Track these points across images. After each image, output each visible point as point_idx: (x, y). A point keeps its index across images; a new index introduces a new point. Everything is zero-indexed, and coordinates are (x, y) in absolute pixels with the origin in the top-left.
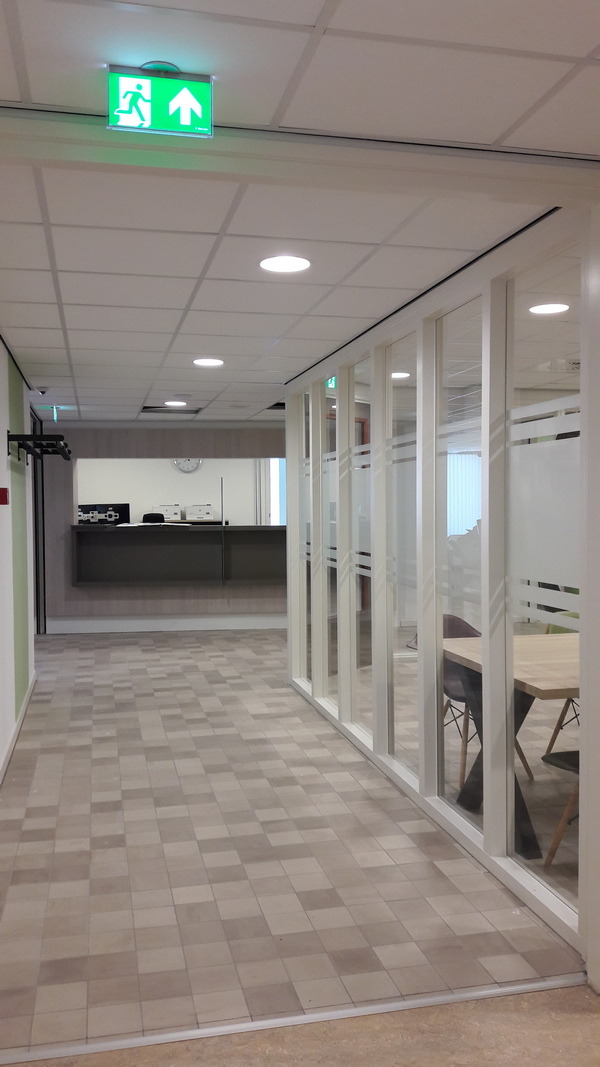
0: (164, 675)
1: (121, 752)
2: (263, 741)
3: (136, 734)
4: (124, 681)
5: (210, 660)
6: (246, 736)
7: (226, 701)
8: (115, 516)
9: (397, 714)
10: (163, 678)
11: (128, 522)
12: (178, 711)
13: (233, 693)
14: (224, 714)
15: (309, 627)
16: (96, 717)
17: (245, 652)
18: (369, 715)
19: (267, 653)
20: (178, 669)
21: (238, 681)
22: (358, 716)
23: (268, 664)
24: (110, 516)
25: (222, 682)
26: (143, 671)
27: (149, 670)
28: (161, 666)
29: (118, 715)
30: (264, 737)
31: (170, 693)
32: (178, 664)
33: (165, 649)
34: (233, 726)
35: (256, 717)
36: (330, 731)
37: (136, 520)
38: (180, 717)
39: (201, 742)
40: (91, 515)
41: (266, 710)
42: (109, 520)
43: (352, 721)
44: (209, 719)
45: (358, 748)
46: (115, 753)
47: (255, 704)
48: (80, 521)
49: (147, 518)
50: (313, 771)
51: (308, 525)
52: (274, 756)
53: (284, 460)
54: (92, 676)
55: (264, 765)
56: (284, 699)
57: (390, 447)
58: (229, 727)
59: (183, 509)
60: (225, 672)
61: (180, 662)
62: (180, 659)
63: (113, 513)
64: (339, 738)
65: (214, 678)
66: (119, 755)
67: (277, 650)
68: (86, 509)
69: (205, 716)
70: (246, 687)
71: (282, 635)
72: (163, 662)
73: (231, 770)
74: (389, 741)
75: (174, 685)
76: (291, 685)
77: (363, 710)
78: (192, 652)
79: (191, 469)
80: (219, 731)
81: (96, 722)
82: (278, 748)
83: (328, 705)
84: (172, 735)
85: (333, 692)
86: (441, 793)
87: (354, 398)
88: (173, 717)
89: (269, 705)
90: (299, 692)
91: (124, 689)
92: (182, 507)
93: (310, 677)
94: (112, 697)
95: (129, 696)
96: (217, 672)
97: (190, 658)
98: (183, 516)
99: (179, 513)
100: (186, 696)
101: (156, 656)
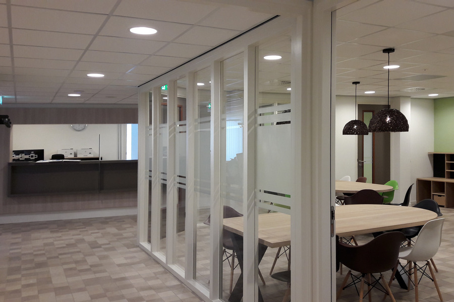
0: (65, 245)
1: (40, 292)
2: (124, 279)
3: (49, 280)
4: (41, 250)
5: (91, 235)
6: (114, 277)
7: (101, 258)
8: (35, 156)
9: (198, 257)
10: (64, 247)
11: (43, 159)
12: (73, 266)
13: (106, 253)
14: (101, 265)
15: (150, 213)
16: (24, 272)
17: (112, 230)
18: (183, 259)
19: (125, 229)
20: (73, 241)
21: (107, 246)
22: (176, 260)
23: (125, 235)
24: (32, 156)
25: (100, 247)
26: (52, 244)
27: (55, 243)
28: (62, 240)
29: (37, 270)
30: (124, 276)
31: (69, 256)
32: (72, 239)
33: (65, 230)
34: (106, 271)
35: (119, 265)
36: (161, 269)
37: (47, 159)
38: (74, 269)
39: (88, 283)
40: (20, 156)
41: (124, 261)
42: (32, 158)
43: (173, 263)
44: (92, 268)
45: (176, 277)
46: (36, 293)
47: (118, 258)
48: (14, 160)
49: (54, 157)
50: (152, 292)
51: (151, 159)
52: (130, 286)
53: (136, 125)
54: (20, 248)
55: (124, 292)
56: (135, 254)
57: (197, 123)
58: (104, 272)
59: (75, 151)
60: (100, 242)
61: (74, 237)
62: (73, 235)
63: (34, 155)
64: (166, 273)
65: (94, 245)
66: (39, 294)
67: (130, 227)
68: (17, 153)
69: (89, 267)
70: (113, 249)
71: (134, 219)
72: (64, 238)
73: (106, 296)
74: (194, 273)
75: (71, 251)
76: (139, 246)
77: (179, 257)
78: (80, 231)
79: (81, 129)
80: (98, 275)
81: (23, 276)
82: (132, 281)
83: (160, 256)
84: (70, 280)
85: (163, 248)
86: (221, 297)
87: (177, 95)
88: (71, 269)
89: (126, 258)
90: (143, 250)
91: (41, 255)
92: (75, 150)
93: (149, 241)
94: (33, 260)
95: (43, 259)
96: (96, 241)
97: (80, 235)
98: (76, 155)
99: (73, 154)
100: (79, 257)
101: (60, 234)
